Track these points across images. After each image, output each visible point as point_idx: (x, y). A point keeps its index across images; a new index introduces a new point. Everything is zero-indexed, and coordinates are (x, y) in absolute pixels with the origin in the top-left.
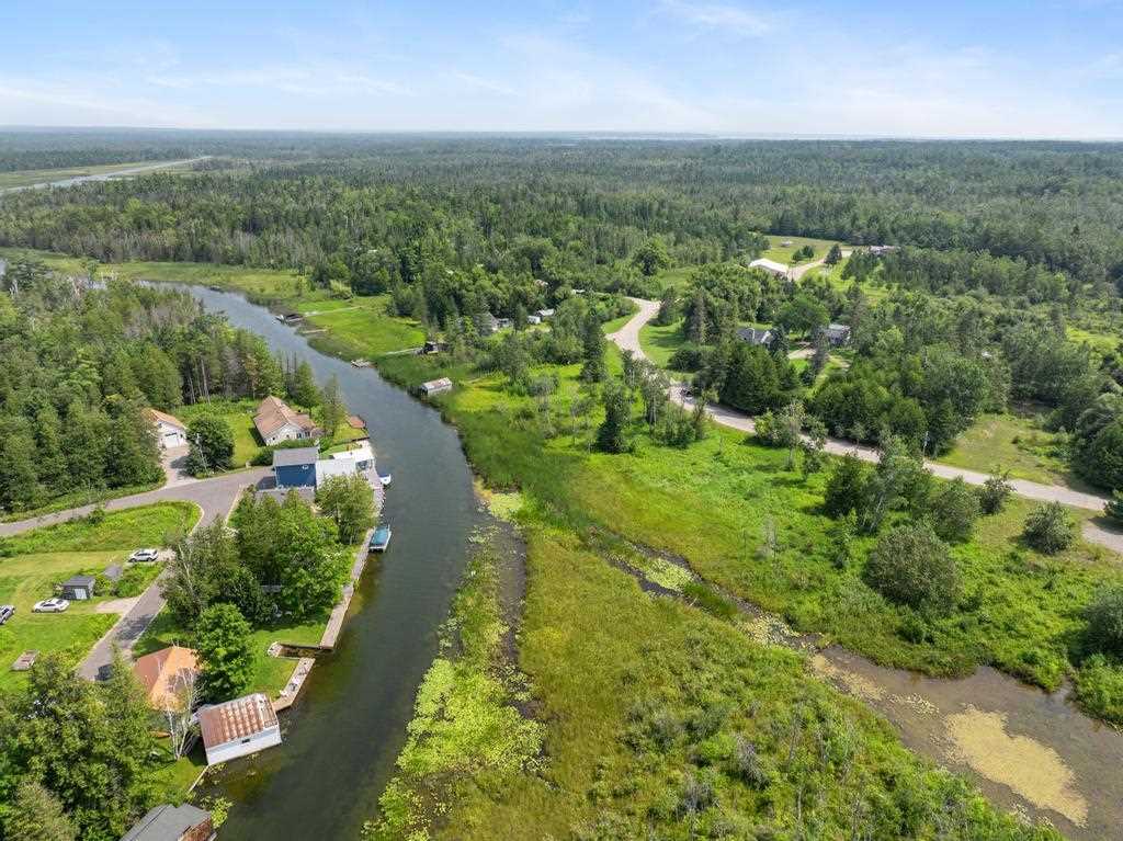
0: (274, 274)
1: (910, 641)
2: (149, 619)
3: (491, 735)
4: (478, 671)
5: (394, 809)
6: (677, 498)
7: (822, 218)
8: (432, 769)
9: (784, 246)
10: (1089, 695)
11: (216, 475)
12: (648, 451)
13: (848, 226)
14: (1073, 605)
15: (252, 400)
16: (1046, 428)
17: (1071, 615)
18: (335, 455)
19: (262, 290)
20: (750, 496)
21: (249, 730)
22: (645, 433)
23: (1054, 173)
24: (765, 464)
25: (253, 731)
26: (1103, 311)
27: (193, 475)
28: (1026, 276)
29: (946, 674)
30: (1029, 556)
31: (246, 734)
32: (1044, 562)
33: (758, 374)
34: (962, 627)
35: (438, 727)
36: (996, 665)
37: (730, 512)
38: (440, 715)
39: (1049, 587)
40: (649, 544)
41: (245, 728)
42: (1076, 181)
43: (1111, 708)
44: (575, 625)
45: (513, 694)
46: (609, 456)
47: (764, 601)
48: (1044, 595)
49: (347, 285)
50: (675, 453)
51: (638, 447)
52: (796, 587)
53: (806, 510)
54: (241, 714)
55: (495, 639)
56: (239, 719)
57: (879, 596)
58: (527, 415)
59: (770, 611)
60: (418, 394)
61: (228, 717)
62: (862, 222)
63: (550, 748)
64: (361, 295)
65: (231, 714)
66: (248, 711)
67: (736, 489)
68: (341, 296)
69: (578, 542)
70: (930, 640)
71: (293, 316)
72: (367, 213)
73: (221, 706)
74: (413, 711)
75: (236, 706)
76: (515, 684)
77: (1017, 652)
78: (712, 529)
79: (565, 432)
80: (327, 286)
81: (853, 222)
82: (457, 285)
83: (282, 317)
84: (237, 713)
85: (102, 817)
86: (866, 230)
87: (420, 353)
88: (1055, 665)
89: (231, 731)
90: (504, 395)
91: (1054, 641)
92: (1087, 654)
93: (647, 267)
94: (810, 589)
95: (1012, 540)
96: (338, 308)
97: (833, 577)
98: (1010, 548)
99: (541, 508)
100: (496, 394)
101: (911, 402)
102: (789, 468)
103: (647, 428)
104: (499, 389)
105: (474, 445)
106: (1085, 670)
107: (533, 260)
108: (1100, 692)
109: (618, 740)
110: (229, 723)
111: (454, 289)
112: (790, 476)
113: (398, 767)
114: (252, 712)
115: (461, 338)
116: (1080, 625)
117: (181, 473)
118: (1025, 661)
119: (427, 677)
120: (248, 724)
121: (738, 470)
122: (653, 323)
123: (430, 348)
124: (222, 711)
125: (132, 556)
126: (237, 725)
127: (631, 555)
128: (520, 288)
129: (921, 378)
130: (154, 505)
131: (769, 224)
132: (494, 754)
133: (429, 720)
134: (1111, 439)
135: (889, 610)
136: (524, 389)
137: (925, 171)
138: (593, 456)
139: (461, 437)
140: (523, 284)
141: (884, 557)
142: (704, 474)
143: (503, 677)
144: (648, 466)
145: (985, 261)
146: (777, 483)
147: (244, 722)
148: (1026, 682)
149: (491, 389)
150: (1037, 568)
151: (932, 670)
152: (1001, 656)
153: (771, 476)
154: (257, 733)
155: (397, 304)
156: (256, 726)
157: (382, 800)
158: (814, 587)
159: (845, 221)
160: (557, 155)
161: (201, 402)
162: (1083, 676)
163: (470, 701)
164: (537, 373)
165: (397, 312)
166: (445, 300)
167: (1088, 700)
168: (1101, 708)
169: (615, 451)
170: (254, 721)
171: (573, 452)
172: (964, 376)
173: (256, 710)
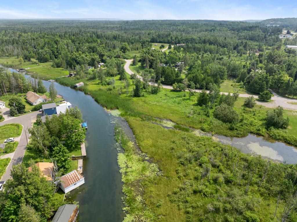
0: (9, 58)
1: (232, 130)
2: (22, 158)
3: (144, 169)
4: (131, 154)
5: (128, 192)
6: (161, 106)
7: (163, 38)
8: (133, 180)
9: (155, 45)
10: (273, 135)
11: (21, 115)
12: (148, 95)
13: (170, 40)
14: (261, 118)
15: (22, 93)
16: (237, 82)
17: (261, 120)
18: (59, 105)
19: (7, 63)
20: (179, 103)
21: (76, 181)
22: (144, 92)
23: (213, 26)
24: (178, 96)
25: (77, 181)
26: (236, 57)
27: (13, 116)
28: (218, 49)
29: (243, 136)
30: (247, 109)
31: (75, 182)
32: (251, 110)
33: (170, 74)
34: (242, 125)
35: (128, 170)
36: (251, 133)
37: (176, 107)
38: (127, 167)
39: (254, 115)
40: (160, 117)
41: (75, 180)
42: (218, 28)
43: (278, 137)
44: (151, 139)
45: (144, 158)
46: (138, 98)
47: (195, 127)
48: (254, 116)
49: (36, 60)
50: (155, 96)
51: (145, 95)
52: (201, 122)
53: (194, 105)
54: (72, 177)
55: (132, 146)
56: (72, 178)
57: (221, 122)
58: (110, 90)
59: (197, 129)
60: (74, 87)
61: (69, 178)
62: (174, 38)
63: (161, 169)
64: (41, 62)
65: (69, 177)
66: (74, 175)
67: (174, 102)
68: (35, 63)
69: (141, 119)
70: (236, 129)
71: (22, 69)
72: (34, 39)
73: (66, 175)
74: (119, 167)
75: (70, 175)
76: (143, 156)
77: (255, 129)
78: (174, 112)
79: (123, 93)
80: (29, 60)
81: (171, 39)
82: (75, 57)
83: (18, 70)
84: (71, 176)
85: (42, 214)
86: (175, 40)
87: (68, 77)
88: (263, 130)
89: (71, 182)
90: (100, 85)
91: (261, 126)
92: (268, 127)
93: (124, 51)
94: (204, 122)
95: (242, 106)
96: (35, 67)
97: (208, 119)
98: (243, 108)
99: (126, 112)
100: (98, 86)
101: (209, 77)
102: (184, 96)
103: (144, 90)
104: (98, 84)
105: (99, 99)
106: (270, 131)
107: (93, 50)
108: (275, 135)
109: (178, 163)
110: (70, 180)
111: (74, 58)
112: (186, 98)
113: (123, 182)
114: (75, 175)
115: (82, 71)
116: (265, 122)
117: (8, 116)
118: (258, 131)
119: (118, 158)
120: (75, 179)
121: (172, 98)
122: (131, 65)
123: (72, 75)
124: (67, 177)
125: (6, 141)
126: (72, 180)
127: (156, 121)
128: (93, 57)
129: (209, 72)
130: (4, 126)
131: (149, 40)
132: (147, 173)
133: (125, 169)
134: (256, 81)
135: (224, 124)
136: (106, 83)
137: (182, 27)
138: (134, 98)
139: (93, 97)
140: (94, 56)
141: (220, 112)
142: (165, 100)
143: (139, 154)
144: (149, 99)
145: (208, 46)
146: (184, 100)
147: (74, 179)
148: (259, 135)
149: (95, 84)
150: (250, 111)
151: (240, 136)
152: (252, 131)
153: (181, 99)
154: (78, 181)
155: (56, 64)
156: (78, 179)
157: (123, 191)
158: (205, 122)
159: (169, 38)
160: (82, 24)
161: (4, 95)
162: (270, 132)
163: (133, 162)
164: (108, 79)
165: (56, 66)
166: (72, 61)
167: (273, 137)
168: (276, 138)
169: (139, 96)
170: (77, 178)
171: (127, 98)
172: (221, 70)
173: (76, 175)
